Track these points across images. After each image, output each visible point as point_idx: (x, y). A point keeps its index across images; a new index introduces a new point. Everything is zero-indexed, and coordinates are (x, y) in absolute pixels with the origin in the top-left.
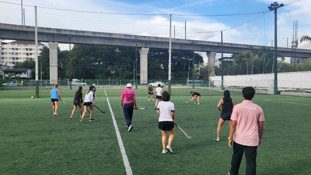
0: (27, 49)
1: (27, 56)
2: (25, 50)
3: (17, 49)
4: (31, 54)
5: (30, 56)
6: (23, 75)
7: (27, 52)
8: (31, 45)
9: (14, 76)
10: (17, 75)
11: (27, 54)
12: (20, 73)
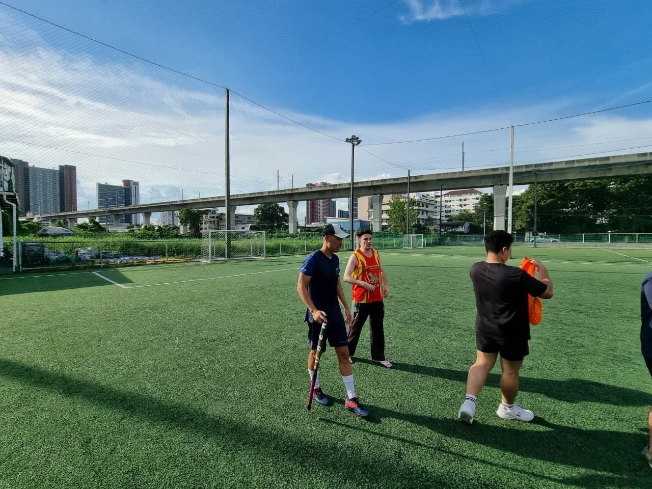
0: (461, 200)
1: (461, 208)
2: (459, 201)
3: (450, 201)
4: (465, 205)
5: (464, 208)
6: (460, 229)
7: (461, 203)
8: (465, 195)
9: (451, 231)
10: (453, 229)
11: (461, 205)
12: (457, 226)
